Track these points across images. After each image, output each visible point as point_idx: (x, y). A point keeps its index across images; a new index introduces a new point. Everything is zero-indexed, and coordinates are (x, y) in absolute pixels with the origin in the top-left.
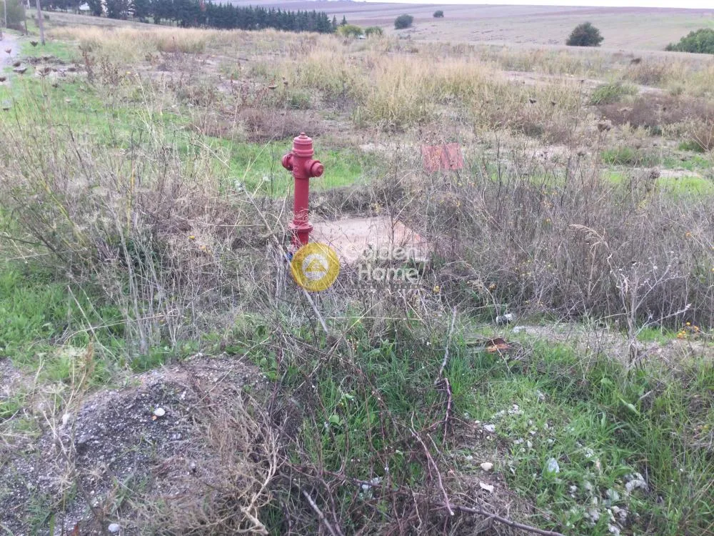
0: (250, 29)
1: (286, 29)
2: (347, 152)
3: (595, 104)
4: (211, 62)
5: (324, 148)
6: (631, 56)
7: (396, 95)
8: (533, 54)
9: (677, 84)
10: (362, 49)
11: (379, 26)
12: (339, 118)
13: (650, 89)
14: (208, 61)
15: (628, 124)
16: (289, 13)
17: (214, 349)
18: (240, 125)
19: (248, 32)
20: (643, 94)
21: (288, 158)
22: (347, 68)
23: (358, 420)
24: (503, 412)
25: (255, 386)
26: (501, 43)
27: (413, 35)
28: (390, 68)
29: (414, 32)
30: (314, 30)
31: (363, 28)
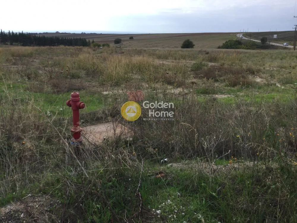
0: (53, 46)
1: (69, 45)
2: (96, 95)
3: (193, 71)
4: (36, 61)
5: (86, 94)
6: (205, 51)
7: (116, 71)
8: (169, 52)
9: (223, 62)
10: (101, 53)
11: (108, 43)
12: (93, 81)
13: (213, 64)
14: (35, 60)
15: (206, 78)
16: (70, 39)
17: (36, 191)
18: (49, 87)
19: (52, 47)
20: (211, 66)
21: (69, 102)
22: (95, 61)
23: (103, 217)
24: (164, 204)
25: (55, 207)
26: (156, 49)
27: (122, 46)
28: (112, 60)
29: (122, 45)
30: (81, 46)
31: (101, 44)
